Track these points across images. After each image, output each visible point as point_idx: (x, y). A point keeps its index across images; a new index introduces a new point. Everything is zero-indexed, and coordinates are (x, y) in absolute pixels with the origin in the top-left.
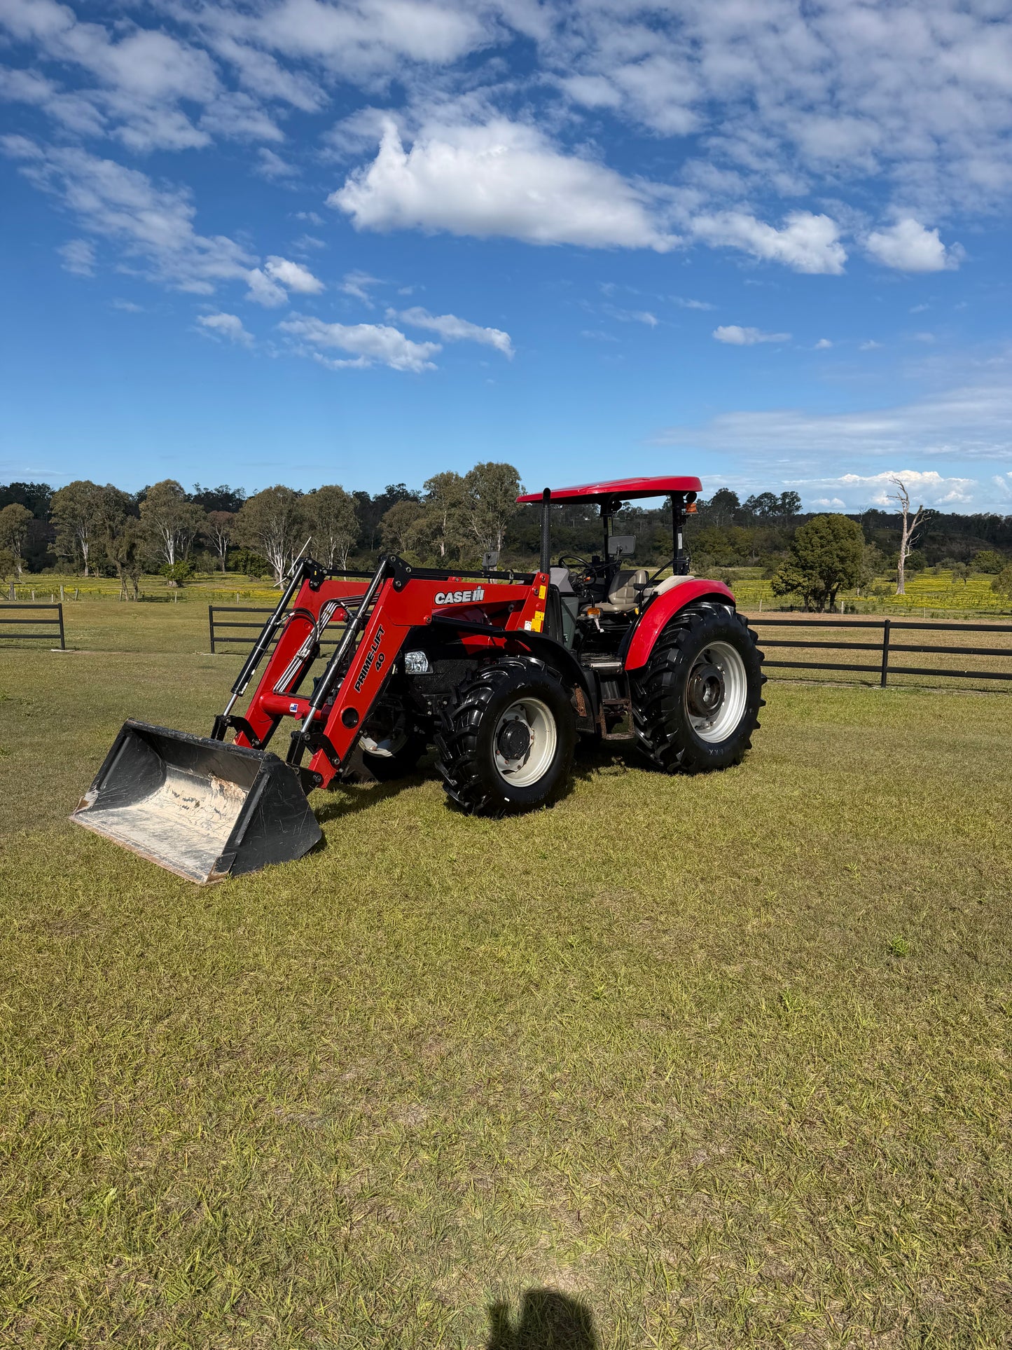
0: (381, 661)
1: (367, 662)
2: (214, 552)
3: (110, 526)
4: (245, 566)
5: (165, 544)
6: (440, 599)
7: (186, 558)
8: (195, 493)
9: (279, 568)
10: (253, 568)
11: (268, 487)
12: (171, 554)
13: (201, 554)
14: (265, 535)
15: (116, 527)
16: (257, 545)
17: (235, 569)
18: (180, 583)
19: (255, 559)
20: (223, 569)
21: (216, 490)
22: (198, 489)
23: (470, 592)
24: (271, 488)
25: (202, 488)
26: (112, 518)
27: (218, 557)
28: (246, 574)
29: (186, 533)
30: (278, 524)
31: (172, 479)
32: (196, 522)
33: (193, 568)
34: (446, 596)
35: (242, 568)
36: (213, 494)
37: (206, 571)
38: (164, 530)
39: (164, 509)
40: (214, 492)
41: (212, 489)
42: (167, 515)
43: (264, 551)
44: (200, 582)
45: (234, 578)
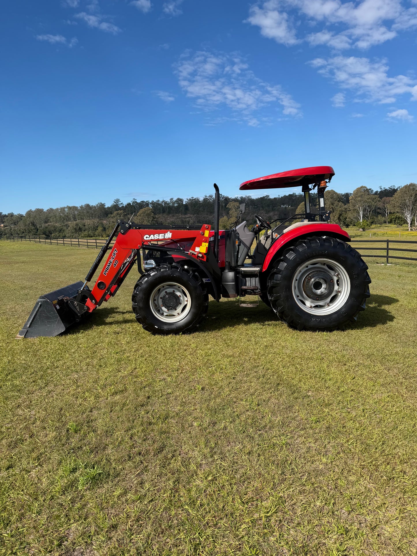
0: (117, 263)
1: (109, 263)
2: (384, 215)
3: (332, 207)
4: (395, 221)
5: (359, 213)
6: (147, 238)
7: (369, 219)
8: (379, 190)
9: (409, 221)
10: (399, 221)
11: (406, 184)
12: (361, 217)
13: (377, 217)
14: (403, 206)
15: (335, 208)
16: (399, 211)
17: (390, 222)
18: (364, 230)
19: (400, 217)
20: (387, 222)
21: (389, 188)
22: (381, 189)
23: (163, 234)
24: (407, 184)
25: (382, 188)
26: (332, 204)
27: (385, 217)
28: (395, 224)
29: (370, 208)
30: (409, 201)
31: (364, 186)
32: (375, 203)
33: (372, 223)
34: (150, 236)
35: (394, 222)
36: (387, 190)
37: (379, 223)
38: (359, 207)
39: (359, 198)
40: (388, 189)
41: (387, 188)
42: (360, 201)
43: (403, 214)
44: (373, 229)
45: (391, 226)
